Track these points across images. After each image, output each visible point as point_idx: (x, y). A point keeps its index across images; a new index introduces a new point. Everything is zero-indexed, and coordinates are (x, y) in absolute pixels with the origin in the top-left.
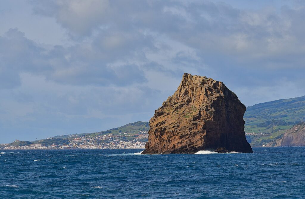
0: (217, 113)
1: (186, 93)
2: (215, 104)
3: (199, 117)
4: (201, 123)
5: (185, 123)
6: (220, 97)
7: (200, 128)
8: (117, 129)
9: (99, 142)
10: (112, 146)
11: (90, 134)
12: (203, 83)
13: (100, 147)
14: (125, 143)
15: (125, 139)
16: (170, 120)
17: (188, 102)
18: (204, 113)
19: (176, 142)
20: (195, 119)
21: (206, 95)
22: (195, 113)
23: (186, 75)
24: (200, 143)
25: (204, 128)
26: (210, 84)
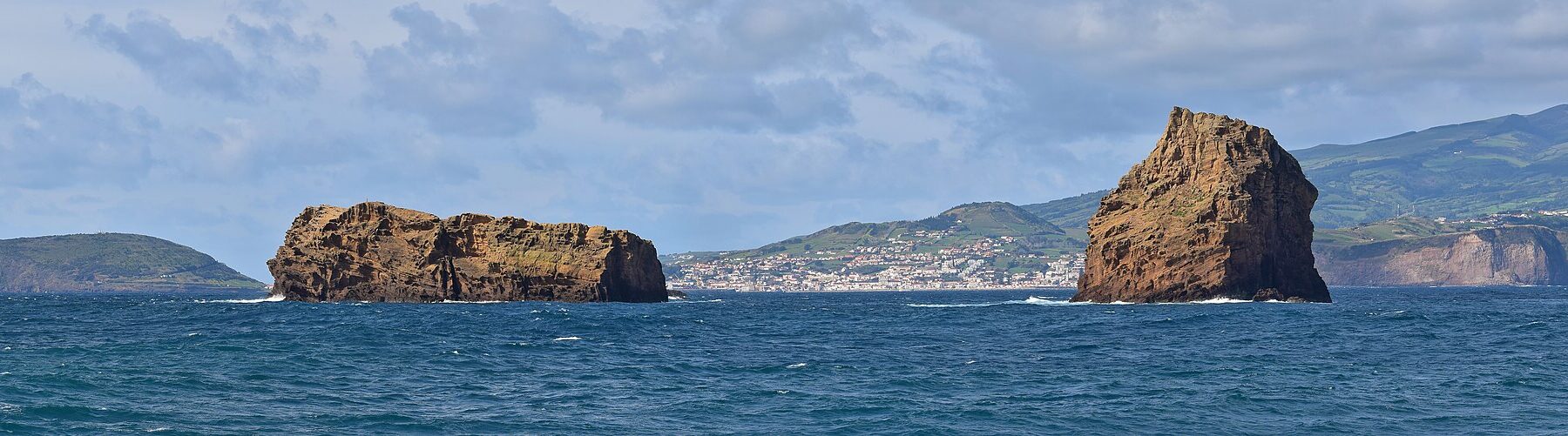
0: (1256, 203)
1: (1178, 155)
2: (1250, 183)
3: (1211, 215)
4: (1218, 230)
5: (1177, 229)
6: (1264, 166)
7: (1214, 242)
8: (797, 240)
9: (756, 274)
10: (789, 284)
11: (733, 254)
12: (1221, 132)
13: (761, 287)
14: (821, 276)
15: (821, 267)
16: (1141, 221)
17: (1183, 178)
18: (1225, 205)
19: (1156, 274)
20: (1203, 218)
21: (1230, 160)
22: (1203, 205)
23: (1178, 112)
24: (1216, 278)
25: (1226, 241)
26: (1238, 135)
